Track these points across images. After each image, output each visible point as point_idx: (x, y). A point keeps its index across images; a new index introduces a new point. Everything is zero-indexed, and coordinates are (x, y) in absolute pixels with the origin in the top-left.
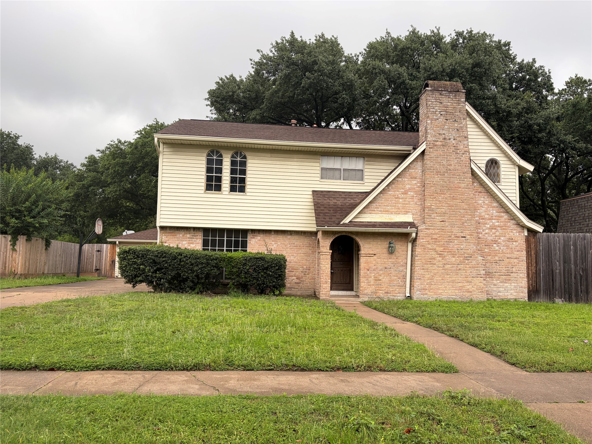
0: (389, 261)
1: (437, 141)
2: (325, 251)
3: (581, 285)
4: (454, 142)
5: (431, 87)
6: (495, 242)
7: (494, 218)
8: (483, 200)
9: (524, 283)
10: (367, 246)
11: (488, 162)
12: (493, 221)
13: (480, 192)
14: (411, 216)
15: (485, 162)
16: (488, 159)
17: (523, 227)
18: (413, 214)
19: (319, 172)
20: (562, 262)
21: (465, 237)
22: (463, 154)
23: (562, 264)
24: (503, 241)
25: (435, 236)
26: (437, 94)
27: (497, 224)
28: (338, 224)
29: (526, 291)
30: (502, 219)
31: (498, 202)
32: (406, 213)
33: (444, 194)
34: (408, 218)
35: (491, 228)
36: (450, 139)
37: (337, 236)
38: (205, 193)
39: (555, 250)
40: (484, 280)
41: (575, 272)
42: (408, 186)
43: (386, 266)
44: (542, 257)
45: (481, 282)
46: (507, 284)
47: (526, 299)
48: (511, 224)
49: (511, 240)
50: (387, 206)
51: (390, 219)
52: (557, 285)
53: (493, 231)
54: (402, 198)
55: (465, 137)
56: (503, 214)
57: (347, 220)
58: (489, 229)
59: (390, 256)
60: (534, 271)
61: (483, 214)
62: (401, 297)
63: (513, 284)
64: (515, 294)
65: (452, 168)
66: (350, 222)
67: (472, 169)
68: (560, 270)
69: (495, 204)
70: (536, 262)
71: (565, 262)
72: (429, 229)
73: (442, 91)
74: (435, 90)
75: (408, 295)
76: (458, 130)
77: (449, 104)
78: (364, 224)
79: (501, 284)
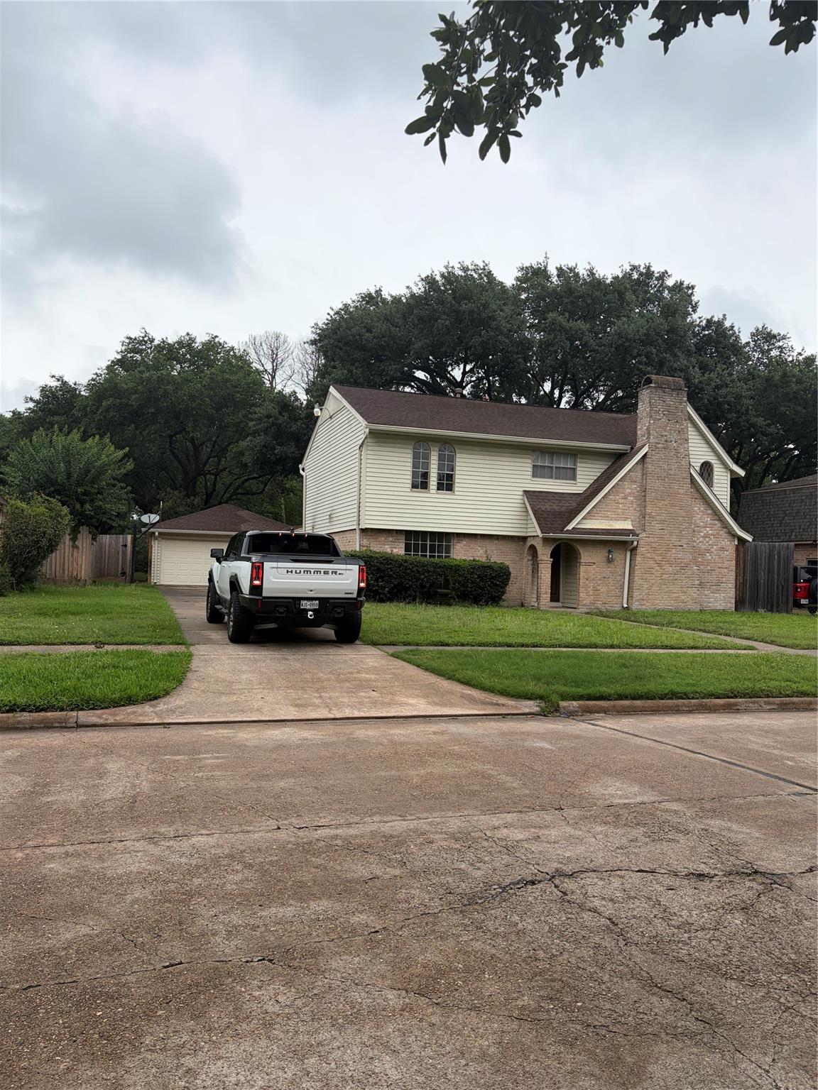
0: (607, 571)
1: (659, 443)
2: (546, 559)
3: (782, 595)
4: (675, 445)
5: (655, 383)
6: (708, 551)
7: (708, 525)
8: (698, 507)
9: (732, 593)
10: (586, 554)
11: (702, 464)
12: (708, 529)
13: (696, 499)
14: (630, 522)
15: (699, 465)
16: (702, 461)
17: (734, 535)
18: (632, 521)
19: (530, 469)
20: (766, 572)
21: (682, 546)
22: (683, 458)
23: (766, 575)
24: (716, 550)
25: (654, 545)
26: (661, 393)
27: (710, 532)
28: (562, 531)
29: (733, 601)
30: (716, 527)
31: (712, 509)
32: (626, 519)
33: (664, 500)
34: (627, 525)
35: (705, 537)
36: (671, 442)
37: (557, 543)
38: (411, 491)
39: (761, 559)
40: (698, 590)
41: (778, 581)
42: (628, 491)
43: (605, 575)
44: (749, 568)
45: (695, 593)
46: (717, 595)
47: (733, 609)
48: (723, 533)
49: (722, 549)
50: (608, 511)
51: (611, 525)
52: (761, 595)
53: (707, 539)
54: (622, 503)
55: (686, 440)
56: (716, 522)
57: (570, 527)
58: (703, 537)
59: (609, 565)
60: (741, 581)
61: (698, 522)
62: (617, 607)
63: (722, 595)
64: (724, 604)
65: (672, 472)
66: (573, 528)
67: (691, 473)
68: (764, 580)
69: (710, 512)
70: (744, 572)
71: (769, 572)
72: (649, 537)
73: (665, 388)
74: (659, 387)
75: (625, 606)
76: (679, 432)
77: (672, 403)
78: (587, 531)
79: (712, 595)
